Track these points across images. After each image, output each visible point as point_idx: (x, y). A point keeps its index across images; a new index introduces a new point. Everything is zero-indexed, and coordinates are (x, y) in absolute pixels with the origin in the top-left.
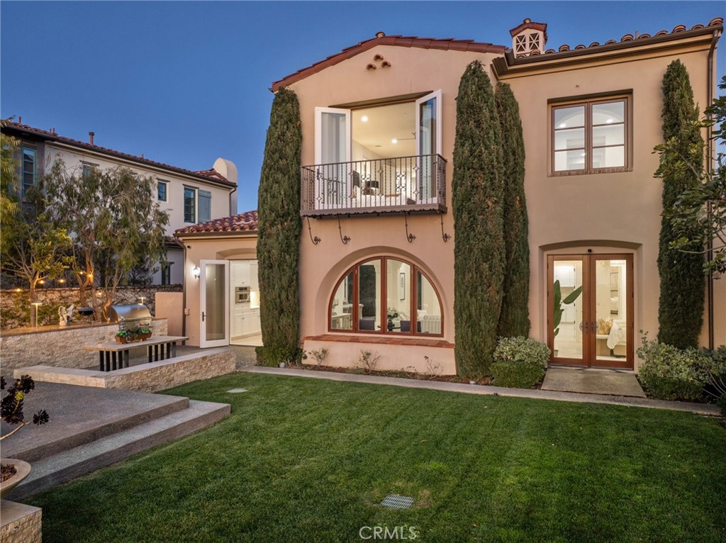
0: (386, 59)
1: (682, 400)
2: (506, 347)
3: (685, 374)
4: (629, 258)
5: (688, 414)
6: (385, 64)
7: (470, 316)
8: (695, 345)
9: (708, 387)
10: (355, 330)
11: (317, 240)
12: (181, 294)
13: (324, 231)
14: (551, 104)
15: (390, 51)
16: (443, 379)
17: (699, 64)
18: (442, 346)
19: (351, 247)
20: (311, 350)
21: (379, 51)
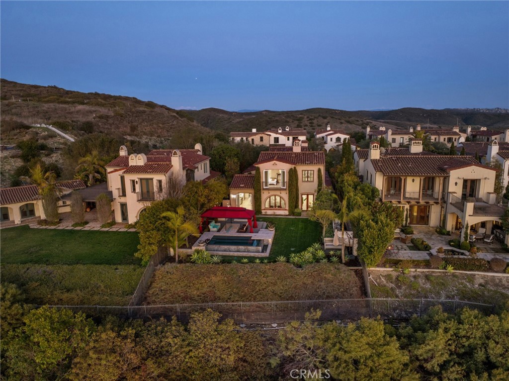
2: (296, 210)
4: (314, 195)
6: (276, 164)
7: (291, 207)
10: (270, 208)
12: (229, 201)
13: (265, 192)
14: (302, 171)
15: (277, 162)
16: (287, 215)
17: (322, 168)
18: (286, 210)
19: (270, 194)
20: (263, 212)
21: (275, 161)
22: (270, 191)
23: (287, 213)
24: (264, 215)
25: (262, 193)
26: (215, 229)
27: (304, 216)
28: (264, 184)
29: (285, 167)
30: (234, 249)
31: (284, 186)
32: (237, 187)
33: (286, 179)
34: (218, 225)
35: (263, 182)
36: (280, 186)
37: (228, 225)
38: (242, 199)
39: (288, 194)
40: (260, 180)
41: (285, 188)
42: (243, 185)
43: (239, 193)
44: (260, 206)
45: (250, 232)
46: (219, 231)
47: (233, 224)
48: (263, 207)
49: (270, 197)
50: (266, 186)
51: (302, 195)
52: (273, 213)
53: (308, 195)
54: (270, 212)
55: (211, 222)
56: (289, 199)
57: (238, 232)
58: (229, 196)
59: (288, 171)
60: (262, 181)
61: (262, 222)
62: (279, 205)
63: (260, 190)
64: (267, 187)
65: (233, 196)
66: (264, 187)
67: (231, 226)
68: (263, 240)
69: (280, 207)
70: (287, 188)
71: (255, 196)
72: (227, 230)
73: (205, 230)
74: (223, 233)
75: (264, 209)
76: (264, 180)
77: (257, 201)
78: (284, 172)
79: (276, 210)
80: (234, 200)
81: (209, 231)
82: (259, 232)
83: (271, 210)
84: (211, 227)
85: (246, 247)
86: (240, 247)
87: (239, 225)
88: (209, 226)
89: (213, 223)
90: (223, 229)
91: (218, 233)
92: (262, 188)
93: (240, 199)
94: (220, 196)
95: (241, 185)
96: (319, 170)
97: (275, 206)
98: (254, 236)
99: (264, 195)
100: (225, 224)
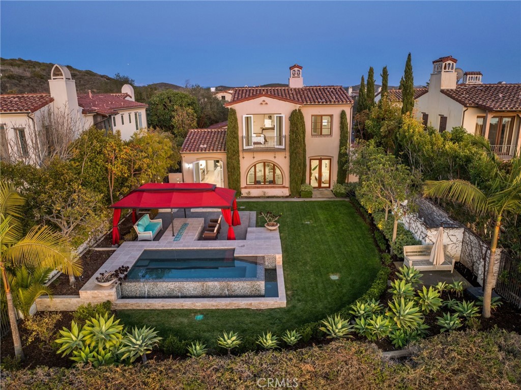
0: (266, 102)
1: (342, 197)
2: (303, 188)
3: (343, 191)
4: (330, 159)
5: (344, 201)
6: (267, 104)
7: (295, 181)
8: (344, 182)
9: (347, 193)
10: (255, 184)
11: (243, 157)
12: (181, 174)
13: (246, 155)
14: (312, 116)
15: (267, 99)
16: (287, 197)
17: (348, 111)
18: (284, 187)
19: (255, 160)
20: (244, 192)
21: (263, 98)
22: (256, 155)
23: (286, 192)
24: (246, 197)
25: (241, 158)
26: (150, 234)
27: (317, 197)
28: (244, 140)
29: (284, 108)
30: (195, 289)
31: (280, 144)
32: (195, 149)
33: (285, 131)
34: (158, 224)
35: (242, 137)
36: (273, 144)
37: (177, 223)
38: (204, 172)
39: (288, 158)
40: (236, 133)
41: (283, 147)
42: (205, 146)
43: (198, 159)
44: (238, 181)
45: (229, 238)
46: (157, 237)
47: (189, 220)
48: (243, 184)
49: (255, 166)
50: (248, 145)
51: (311, 160)
52: (262, 194)
53: (320, 160)
54: (255, 192)
55: (142, 215)
56: (290, 167)
57: (201, 238)
58: (180, 163)
59: (289, 115)
60: (240, 135)
61: (247, 213)
62: (272, 179)
63: (238, 152)
64: (248, 147)
65: (187, 166)
66: (245, 147)
67: (185, 225)
68: (263, 257)
69: (273, 182)
70: (288, 148)
71: (228, 163)
72: (177, 236)
73: (126, 237)
74: (167, 244)
75: (245, 188)
76: (244, 135)
77: (232, 171)
78: (280, 117)
79: (268, 187)
80: (190, 172)
81: (135, 238)
82: (248, 236)
83: (258, 188)
84: (139, 229)
85: (224, 284)
86: (210, 284)
87: (202, 220)
88: (135, 227)
89: (145, 220)
90: (168, 233)
91: (156, 243)
92: (240, 149)
93: (201, 171)
94: (160, 163)
95: (201, 146)
96: (343, 114)
97: (265, 182)
98: (241, 248)
99: (245, 162)
100: (172, 222)
